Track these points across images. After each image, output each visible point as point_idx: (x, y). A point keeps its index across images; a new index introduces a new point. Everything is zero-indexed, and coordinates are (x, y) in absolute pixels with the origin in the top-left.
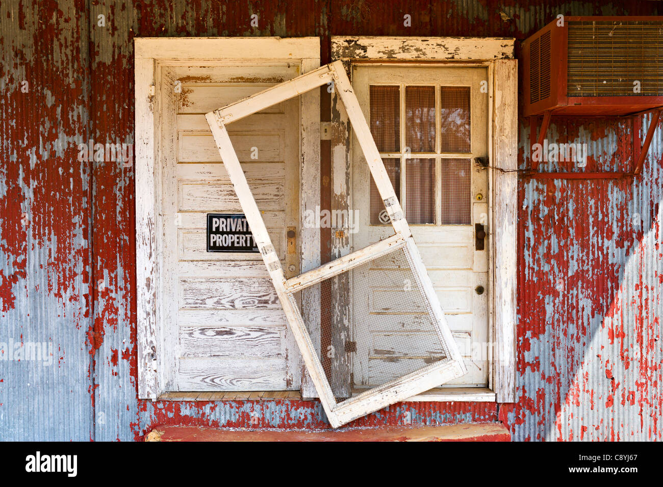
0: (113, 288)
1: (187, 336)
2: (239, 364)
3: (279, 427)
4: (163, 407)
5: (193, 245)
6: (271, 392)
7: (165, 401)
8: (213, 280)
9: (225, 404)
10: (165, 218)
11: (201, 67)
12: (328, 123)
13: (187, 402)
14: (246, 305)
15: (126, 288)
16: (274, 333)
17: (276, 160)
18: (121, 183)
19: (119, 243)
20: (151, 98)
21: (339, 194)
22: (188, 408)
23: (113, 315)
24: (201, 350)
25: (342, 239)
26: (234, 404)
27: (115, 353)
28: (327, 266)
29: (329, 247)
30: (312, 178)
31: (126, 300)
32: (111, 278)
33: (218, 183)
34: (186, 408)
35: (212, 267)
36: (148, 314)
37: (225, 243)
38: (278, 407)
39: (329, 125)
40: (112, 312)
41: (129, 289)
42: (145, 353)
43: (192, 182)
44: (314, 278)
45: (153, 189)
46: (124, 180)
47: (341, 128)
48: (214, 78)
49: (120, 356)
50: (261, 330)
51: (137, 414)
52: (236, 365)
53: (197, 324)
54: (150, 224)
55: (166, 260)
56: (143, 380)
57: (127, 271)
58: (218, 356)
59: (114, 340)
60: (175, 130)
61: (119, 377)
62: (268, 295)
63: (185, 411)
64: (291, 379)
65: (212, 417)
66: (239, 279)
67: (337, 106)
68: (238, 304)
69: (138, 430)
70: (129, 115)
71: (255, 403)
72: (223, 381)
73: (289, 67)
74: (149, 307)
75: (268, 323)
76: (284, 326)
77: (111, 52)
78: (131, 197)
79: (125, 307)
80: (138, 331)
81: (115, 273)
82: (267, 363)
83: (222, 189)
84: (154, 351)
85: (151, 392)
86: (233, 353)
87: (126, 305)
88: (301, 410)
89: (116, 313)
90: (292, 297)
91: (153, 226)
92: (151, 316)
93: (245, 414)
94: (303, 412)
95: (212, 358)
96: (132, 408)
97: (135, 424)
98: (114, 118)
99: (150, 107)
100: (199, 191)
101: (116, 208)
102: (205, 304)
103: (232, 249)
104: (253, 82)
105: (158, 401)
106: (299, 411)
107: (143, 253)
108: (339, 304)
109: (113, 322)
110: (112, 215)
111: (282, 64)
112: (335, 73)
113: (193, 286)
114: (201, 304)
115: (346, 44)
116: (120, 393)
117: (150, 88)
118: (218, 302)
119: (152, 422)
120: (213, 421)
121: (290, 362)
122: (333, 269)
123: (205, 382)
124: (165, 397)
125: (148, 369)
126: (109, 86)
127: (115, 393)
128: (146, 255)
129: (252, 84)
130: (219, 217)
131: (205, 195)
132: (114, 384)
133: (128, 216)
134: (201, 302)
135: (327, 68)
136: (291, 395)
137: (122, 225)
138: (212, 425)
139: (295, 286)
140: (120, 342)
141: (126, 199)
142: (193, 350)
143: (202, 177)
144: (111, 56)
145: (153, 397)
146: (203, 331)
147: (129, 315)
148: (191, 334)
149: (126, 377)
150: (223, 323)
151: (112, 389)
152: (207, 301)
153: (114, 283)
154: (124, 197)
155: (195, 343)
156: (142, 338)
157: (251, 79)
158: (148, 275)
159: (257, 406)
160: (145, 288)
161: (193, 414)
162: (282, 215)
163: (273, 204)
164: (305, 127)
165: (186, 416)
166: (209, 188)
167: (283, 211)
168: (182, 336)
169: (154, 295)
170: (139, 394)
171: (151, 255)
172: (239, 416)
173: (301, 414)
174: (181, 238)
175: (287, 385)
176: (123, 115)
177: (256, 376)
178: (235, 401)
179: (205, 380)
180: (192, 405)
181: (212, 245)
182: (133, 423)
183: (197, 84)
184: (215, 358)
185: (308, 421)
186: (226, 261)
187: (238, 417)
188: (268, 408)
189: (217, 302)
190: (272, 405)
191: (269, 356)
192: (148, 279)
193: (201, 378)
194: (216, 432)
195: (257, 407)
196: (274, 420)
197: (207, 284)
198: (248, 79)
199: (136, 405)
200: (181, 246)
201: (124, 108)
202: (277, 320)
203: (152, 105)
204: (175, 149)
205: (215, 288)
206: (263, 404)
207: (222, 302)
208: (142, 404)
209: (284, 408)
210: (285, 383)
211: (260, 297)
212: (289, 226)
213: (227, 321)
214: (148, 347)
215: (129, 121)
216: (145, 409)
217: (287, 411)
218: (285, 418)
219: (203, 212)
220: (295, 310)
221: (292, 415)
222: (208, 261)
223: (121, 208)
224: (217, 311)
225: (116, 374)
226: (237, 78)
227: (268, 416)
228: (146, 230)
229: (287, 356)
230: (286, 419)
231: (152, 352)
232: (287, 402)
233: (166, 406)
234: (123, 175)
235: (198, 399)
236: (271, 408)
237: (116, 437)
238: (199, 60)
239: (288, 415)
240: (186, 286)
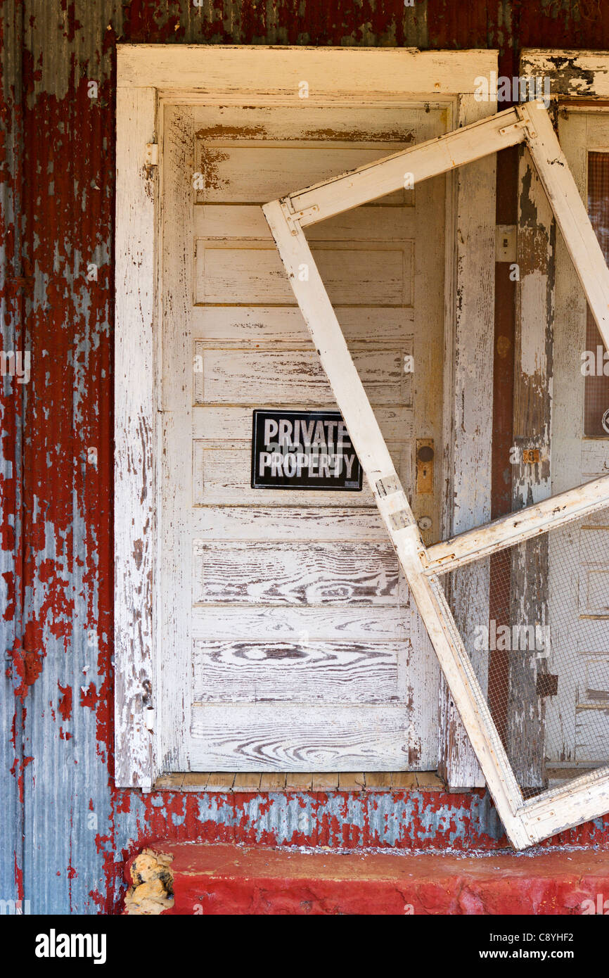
0: (63, 560)
1: (208, 660)
2: (312, 717)
3: (399, 845)
4: (162, 804)
5: (224, 475)
6: (379, 775)
7: (167, 792)
8: (263, 546)
9: (290, 799)
10: (167, 416)
11: (245, 107)
12: (510, 227)
13: (211, 794)
14: (329, 598)
15: (90, 561)
16: (384, 655)
17: (395, 302)
18: (85, 345)
19: (79, 468)
20: (150, 170)
21: (531, 373)
22: (215, 806)
23: (62, 617)
24: (236, 688)
25: (536, 466)
26: (307, 799)
27: (67, 693)
28: (510, 521)
29: (507, 482)
30: (477, 340)
31: (91, 586)
32: (60, 541)
33: (275, 346)
34: (210, 807)
35: (262, 520)
36: (137, 615)
37: (290, 471)
38: (396, 806)
39: (512, 230)
40: (61, 609)
41: (97, 562)
42: (130, 694)
43: (224, 345)
44: (482, 545)
45: (151, 358)
46: (90, 339)
47: (538, 238)
48: (271, 130)
49: (76, 699)
50: (359, 648)
51: (111, 817)
52: (308, 720)
53: (230, 636)
54: (144, 429)
55: (169, 504)
56: (126, 749)
57: (93, 527)
58: (271, 700)
59: (63, 666)
60: (190, 236)
61: (74, 743)
62: (374, 577)
63: (208, 813)
64: (417, 747)
65: (263, 825)
66: (316, 545)
67: (531, 193)
68: (313, 595)
69: (111, 850)
70: (102, 204)
71: (351, 798)
72: (280, 751)
73: (428, 111)
74: (138, 601)
75: (375, 635)
76: (405, 640)
77: (66, 73)
78: (104, 373)
79: (88, 600)
80: (116, 650)
81: (68, 530)
82: (370, 714)
83: (284, 360)
84: (149, 691)
85: (140, 773)
86: (302, 695)
87: (91, 597)
88: (443, 811)
89: (69, 613)
90: (438, 583)
91: (150, 434)
92: (143, 619)
93: (330, 820)
94: (448, 815)
95: (258, 704)
96: (99, 806)
97: (105, 839)
98: (71, 210)
99: (148, 187)
100: (236, 364)
101: (72, 397)
102: (246, 594)
103: (304, 481)
104: (352, 140)
105: (154, 793)
106: (438, 813)
107: (128, 490)
108: (527, 599)
109: (62, 630)
110: (63, 411)
111: (414, 104)
112: (529, 125)
113: (223, 558)
114: (238, 594)
115: (551, 66)
116: (76, 776)
117: (148, 150)
118: (273, 592)
119: (140, 834)
120: (265, 832)
121: (416, 713)
122: (520, 528)
123: (243, 753)
124: (167, 784)
125: (136, 727)
126: (60, 143)
127: (65, 775)
128: (135, 494)
129: (349, 144)
130: (277, 417)
131: (249, 372)
132: (63, 756)
133: (97, 413)
134: (238, 590)
135: (513, 115)
136: (423, 780)
137: (85, 431)
138: (262, 841)
139: (443, 562)
140: (76, 671)
141: (94, 378)
142: (220, 688)
143: (242, 334)
144: (65, 82)
145: (146, 784)
146: (240, 649)
147: (96, 616)
148: (217, 654)
149: (89, 745)
150: (283, 634)
151: (59, 765)
152: (251, 589)
153: (65, 550)
154: (89, 374)
155: (224, 674)
156: (124, 664)
157: (347, 134)
158: (138, 534)
159: (354, 803)
160: (133, 561)
161: (224, 819)
162: (404, 414)
163: (388, 391)
164: (465, 236)
165: (209, 822)
166: (257, 358)
167: (408, 406)
168: (197, 660)
169: (150, 576)
170: (116, 777)
171: (144, 494)
172: (318, 822)
173: (444, 819)
174: (198, 460)
175: (410, 761)
176: (89, 206)
177: (347, 741)
178: (310, 793)
179: (245, 749)
180: (222, 801)
181: (262, 473)
182: (101, 835)
183: (236, 143)
184: (264, 704)
185: (458, 834)
186: (289, 506)
187: (314, 825)
188: (376, 807)
189: (271, 590)
190: (385, 802)
191: (374, 702)
192: (138, 544)
193: (237, 744)
194: (269, 854)
195: (355, 806)
196: (389, 831)
197: (248, 554)
198: (341, 134)
199: (109, 798)
200: (199, 476)
201: (91, 190)
202: (392, 628)
203: (152, 185)
204: (189, 276)
205: (266, 562)
206: (367, 799)
207: (280, 590)
208: (121, 798)
209: (409, 809)
210: (405, 756)
211: (357, 581)
212: (419, 437)
213: (291, 629)
214: (136, 683)
215: (102, 216)
216: (125, 808)
217: (415, 813)
218: (410, 827)
219: (244, 406)
220: (443, 609)
221: (426, 822)
222: (253, 506)
223: (83, 396)
224: (269, 609)
225: (69, 736)
226: (320, 132)
227: (376, 823)
228: (136, 443)
229: (411, 701)
230: (413, 830)
231: (144, 693)
232: (416, 795)
233: (170, 802)
234: (88, 327)
235: (235, 789)
236: (383, 808)
237: (67, 865)
238: (248, 92)
239: (418, 821)
240: (209, 557)
